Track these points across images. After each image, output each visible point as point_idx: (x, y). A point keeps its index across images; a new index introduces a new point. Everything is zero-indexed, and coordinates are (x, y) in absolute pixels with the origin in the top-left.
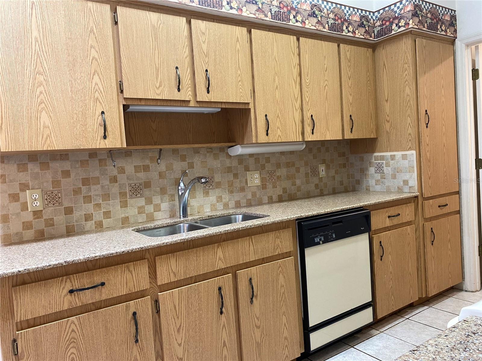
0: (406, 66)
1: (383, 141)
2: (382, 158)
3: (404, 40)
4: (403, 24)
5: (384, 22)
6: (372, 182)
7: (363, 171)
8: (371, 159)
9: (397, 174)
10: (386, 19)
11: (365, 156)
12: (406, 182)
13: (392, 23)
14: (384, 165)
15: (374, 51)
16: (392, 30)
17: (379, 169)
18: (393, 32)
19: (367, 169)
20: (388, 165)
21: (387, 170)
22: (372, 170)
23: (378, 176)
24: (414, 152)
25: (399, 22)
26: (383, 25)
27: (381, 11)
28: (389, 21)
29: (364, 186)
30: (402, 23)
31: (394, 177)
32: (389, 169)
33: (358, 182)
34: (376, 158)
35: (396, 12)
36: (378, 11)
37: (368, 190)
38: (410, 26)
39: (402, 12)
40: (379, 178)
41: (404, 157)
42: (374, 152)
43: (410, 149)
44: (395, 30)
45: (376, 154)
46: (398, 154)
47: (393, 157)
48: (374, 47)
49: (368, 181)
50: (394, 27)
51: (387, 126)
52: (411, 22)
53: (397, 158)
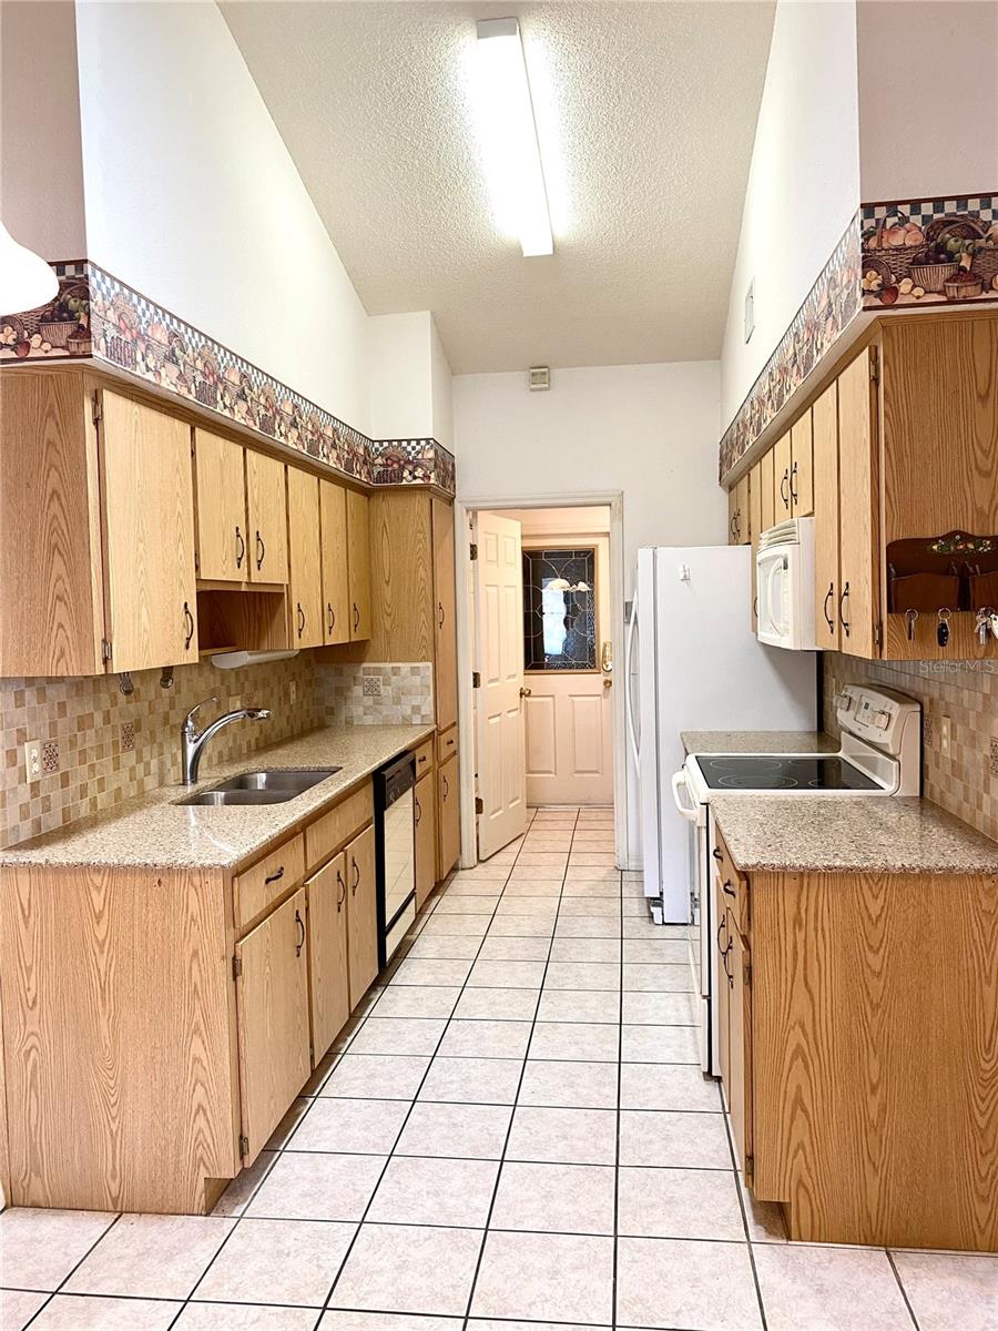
0: (420, 536)
1: (378, 645)
2: (378, 671)
3: (418, 497)
4: (421, 475)
5: (389, 462)
6: (357, 711)
7: (341, 692)
8: (358, 671)
9: (403, 697)
10: (395, 459)
11: (347, 669)
12: (416, 710)
13: (402, 468)
14: (381, 683)
15: (369, 499)
16: (403, 478)
17: (372, 690)
18: (404, 482)
19: (349, 689)
20: (387, 683)
21: (386, 691)
22: (358, 690)
23: (369, 701)
24: (430, 664)
25: (415, 470)
26: (388, 465)
27: (386, 444)
28: (398, 462)
29: (343, 718)
30: (419, 473)
31: (397, 701)
32: (389, 688)
33: (331, 711)
34: (367, 671)
35: (409, 453)
36: (381, 442)
37: (349, 722)
38: (432, 481)
39: (420, 456)
40: (370, 703)
41: (414, 671)
42: (362, 662)
43: (424, 659)
44: (407, 480)
45: (365, 665)
46: (405, 667)
47: (396, 671)
48: (367, 492)
49: (350, 709)
50: (406, 473)
51: (388, 623)
52: (432, 476)
53: (403, 673)
